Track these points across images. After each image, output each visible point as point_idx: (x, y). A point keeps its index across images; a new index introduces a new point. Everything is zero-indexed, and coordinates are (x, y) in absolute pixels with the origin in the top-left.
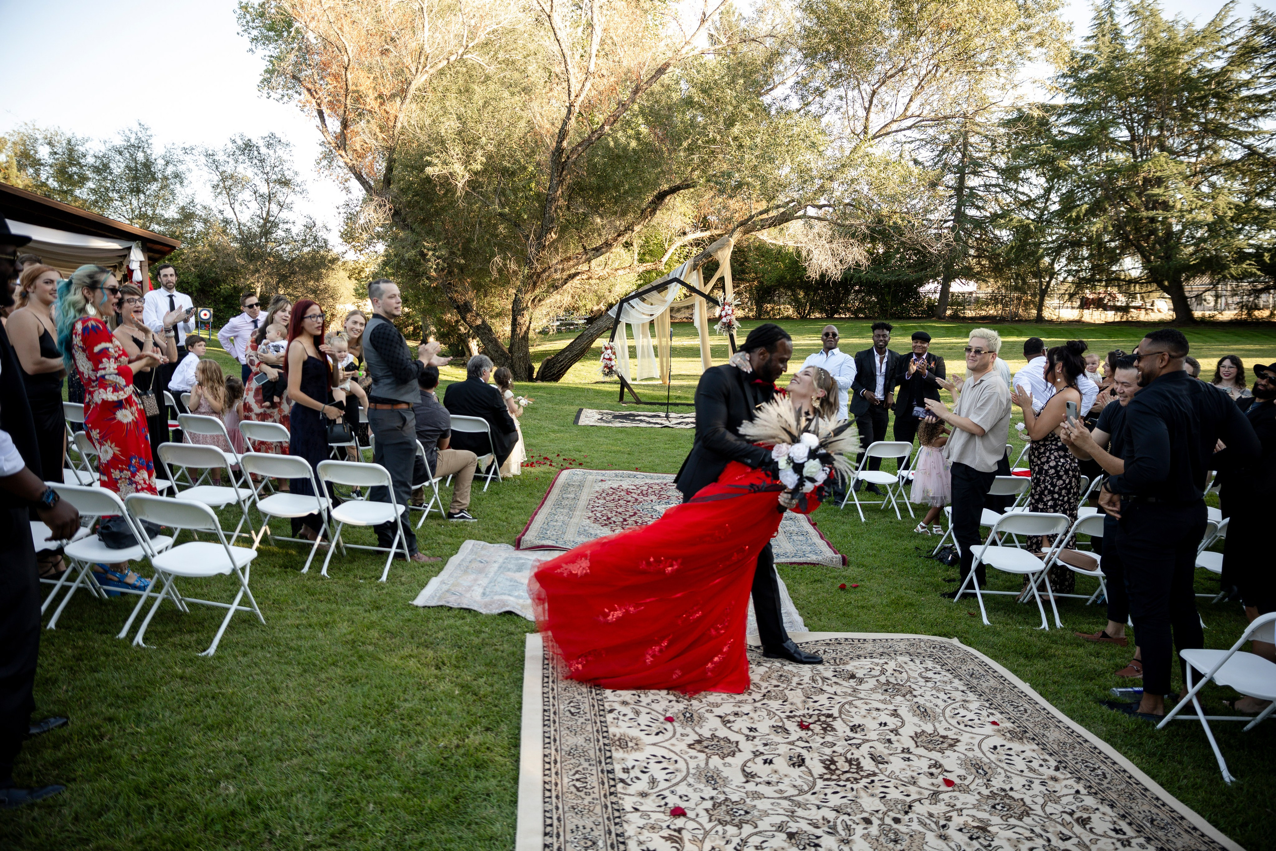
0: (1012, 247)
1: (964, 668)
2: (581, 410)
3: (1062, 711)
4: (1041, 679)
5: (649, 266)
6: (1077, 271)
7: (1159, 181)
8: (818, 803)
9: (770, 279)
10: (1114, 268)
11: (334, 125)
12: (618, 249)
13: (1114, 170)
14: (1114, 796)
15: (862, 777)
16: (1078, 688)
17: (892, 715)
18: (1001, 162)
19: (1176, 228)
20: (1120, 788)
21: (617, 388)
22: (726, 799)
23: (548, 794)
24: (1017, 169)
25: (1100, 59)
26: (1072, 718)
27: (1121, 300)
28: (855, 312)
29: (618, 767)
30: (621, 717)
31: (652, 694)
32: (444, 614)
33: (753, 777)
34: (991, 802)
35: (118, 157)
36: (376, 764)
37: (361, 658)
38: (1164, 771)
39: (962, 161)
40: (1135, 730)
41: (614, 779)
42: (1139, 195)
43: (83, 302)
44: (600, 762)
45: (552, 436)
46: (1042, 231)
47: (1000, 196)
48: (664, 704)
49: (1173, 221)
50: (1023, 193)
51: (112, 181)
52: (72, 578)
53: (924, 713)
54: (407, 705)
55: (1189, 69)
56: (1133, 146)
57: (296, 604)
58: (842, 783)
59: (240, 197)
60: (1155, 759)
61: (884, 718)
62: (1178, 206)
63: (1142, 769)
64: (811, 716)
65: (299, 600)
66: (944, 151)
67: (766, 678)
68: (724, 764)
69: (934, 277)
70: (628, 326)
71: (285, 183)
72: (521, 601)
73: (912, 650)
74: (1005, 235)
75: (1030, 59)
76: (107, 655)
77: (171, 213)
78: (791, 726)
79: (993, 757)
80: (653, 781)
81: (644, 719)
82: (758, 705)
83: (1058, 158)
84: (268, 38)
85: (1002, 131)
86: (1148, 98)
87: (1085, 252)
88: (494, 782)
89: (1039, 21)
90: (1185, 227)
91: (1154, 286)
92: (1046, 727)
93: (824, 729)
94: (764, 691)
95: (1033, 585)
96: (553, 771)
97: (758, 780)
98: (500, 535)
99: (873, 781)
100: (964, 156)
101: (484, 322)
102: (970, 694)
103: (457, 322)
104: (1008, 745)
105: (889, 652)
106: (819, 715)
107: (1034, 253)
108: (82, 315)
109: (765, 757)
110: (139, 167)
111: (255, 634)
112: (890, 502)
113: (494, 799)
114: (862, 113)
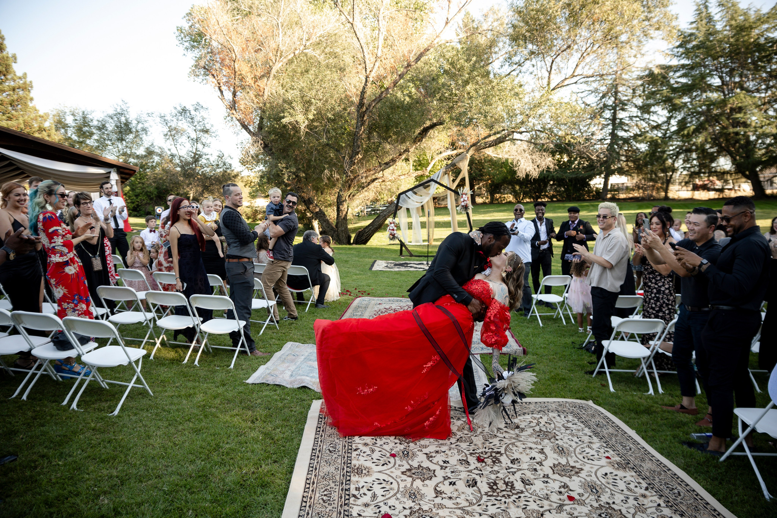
0: (647, 154)
1: (593, 420)
2: (375, 261)
3: (656, 449)
4: (644, 428)
5: (420, 173)
6: (689, 168)
7: (740, 110)
8: (481, 512)
9: (498, 178)
10: (714, 165)
11: (228, 95)
12: (400, 164)
13: (711, 104)
14: (684, 508)
15: (513, 494)
16: (668, 433)
17: (540, 452)
18: (639, 102)
19: (753, 138)
20: (689, 502)
21: (398, 247)
22: (420, 509)
23: (304, 504)
24: (650, 106)
25: (699, 35)
26: (662, 454)
27: (719, 184)
28: (551, 198)
29: (353, 487)
30: (362, 454)
31: (384, 439)
32: (264, 388)
33: (441, 493)
34: (598, 512)
35: (111, 120)
36: (200, 484)
37: (206, 416)
38: (722, 491)
39: (614, 103)
40: (704, 462)
41: (349, 495)
42: (728, 119)
43: (44, 202)
44: (342, 483)
45: (355, 277)
46: (666, 143)
47: (639, 123)
48: (392, 445)
49: (750, 134)
50: (653, 121)
51: (108, 134)
52: (38, 368)
53: (561, 451)
54: (227, 446)
55: (758, 38)
56: (723, 89)
57: (174, 382)
58: (499, 498)
59: (180, 140)
60: (716, 483)
61: (534, 454)
62: (753, 124)
63: (706, 489)
64: (486, 453)
65: (176, 380)
66: (604, 96)
67: (461, 429)
68: (423, 485)
69: (599, 174)
70: (408, 210)
71: (206, 131)
72: (314, 380)
73: (560, 409)
74: (643, 147)
75: (652, 38)
76: (52, 416)
77: (141, 151)
78: (472, 460)
79: (603, 481)
80: (374, 496)
81: (376, 455)
82: (453, 446)
83: (674, 98)
84: (193, 47)
85: (640, 82)
86: (732, 58)
87: (694, 155)
88: (272, 496)
89: (657, 15)
90: (758, 137)
91: (740, 175)
92: (643, 460)
93: (494, 462)
94: (458, 437)
95: (644, 366)
96: (311, 489)
97: (444, 496)
98: (310, 338)
99: (520, 497)
100: (616, 99)
101: (320, 209)
102: (595, 438)
103: (305, 210)
104: (615, 472)
105: (545, 410)
106: (491, 453)
107: (661, 157)
108: (44, 210)
109: (450, 481)
110: (123, 126)
111: (145, 402)
112: (559, 313)
113: (269, 507)
114: (547, 74)
